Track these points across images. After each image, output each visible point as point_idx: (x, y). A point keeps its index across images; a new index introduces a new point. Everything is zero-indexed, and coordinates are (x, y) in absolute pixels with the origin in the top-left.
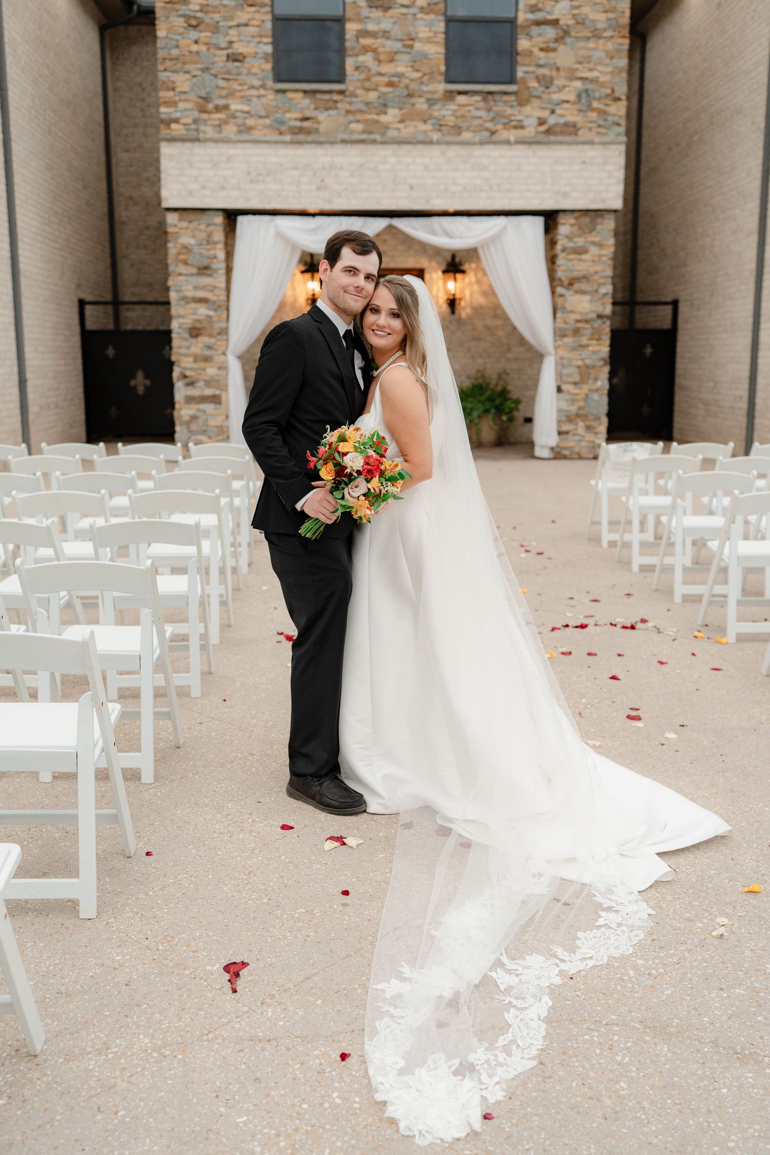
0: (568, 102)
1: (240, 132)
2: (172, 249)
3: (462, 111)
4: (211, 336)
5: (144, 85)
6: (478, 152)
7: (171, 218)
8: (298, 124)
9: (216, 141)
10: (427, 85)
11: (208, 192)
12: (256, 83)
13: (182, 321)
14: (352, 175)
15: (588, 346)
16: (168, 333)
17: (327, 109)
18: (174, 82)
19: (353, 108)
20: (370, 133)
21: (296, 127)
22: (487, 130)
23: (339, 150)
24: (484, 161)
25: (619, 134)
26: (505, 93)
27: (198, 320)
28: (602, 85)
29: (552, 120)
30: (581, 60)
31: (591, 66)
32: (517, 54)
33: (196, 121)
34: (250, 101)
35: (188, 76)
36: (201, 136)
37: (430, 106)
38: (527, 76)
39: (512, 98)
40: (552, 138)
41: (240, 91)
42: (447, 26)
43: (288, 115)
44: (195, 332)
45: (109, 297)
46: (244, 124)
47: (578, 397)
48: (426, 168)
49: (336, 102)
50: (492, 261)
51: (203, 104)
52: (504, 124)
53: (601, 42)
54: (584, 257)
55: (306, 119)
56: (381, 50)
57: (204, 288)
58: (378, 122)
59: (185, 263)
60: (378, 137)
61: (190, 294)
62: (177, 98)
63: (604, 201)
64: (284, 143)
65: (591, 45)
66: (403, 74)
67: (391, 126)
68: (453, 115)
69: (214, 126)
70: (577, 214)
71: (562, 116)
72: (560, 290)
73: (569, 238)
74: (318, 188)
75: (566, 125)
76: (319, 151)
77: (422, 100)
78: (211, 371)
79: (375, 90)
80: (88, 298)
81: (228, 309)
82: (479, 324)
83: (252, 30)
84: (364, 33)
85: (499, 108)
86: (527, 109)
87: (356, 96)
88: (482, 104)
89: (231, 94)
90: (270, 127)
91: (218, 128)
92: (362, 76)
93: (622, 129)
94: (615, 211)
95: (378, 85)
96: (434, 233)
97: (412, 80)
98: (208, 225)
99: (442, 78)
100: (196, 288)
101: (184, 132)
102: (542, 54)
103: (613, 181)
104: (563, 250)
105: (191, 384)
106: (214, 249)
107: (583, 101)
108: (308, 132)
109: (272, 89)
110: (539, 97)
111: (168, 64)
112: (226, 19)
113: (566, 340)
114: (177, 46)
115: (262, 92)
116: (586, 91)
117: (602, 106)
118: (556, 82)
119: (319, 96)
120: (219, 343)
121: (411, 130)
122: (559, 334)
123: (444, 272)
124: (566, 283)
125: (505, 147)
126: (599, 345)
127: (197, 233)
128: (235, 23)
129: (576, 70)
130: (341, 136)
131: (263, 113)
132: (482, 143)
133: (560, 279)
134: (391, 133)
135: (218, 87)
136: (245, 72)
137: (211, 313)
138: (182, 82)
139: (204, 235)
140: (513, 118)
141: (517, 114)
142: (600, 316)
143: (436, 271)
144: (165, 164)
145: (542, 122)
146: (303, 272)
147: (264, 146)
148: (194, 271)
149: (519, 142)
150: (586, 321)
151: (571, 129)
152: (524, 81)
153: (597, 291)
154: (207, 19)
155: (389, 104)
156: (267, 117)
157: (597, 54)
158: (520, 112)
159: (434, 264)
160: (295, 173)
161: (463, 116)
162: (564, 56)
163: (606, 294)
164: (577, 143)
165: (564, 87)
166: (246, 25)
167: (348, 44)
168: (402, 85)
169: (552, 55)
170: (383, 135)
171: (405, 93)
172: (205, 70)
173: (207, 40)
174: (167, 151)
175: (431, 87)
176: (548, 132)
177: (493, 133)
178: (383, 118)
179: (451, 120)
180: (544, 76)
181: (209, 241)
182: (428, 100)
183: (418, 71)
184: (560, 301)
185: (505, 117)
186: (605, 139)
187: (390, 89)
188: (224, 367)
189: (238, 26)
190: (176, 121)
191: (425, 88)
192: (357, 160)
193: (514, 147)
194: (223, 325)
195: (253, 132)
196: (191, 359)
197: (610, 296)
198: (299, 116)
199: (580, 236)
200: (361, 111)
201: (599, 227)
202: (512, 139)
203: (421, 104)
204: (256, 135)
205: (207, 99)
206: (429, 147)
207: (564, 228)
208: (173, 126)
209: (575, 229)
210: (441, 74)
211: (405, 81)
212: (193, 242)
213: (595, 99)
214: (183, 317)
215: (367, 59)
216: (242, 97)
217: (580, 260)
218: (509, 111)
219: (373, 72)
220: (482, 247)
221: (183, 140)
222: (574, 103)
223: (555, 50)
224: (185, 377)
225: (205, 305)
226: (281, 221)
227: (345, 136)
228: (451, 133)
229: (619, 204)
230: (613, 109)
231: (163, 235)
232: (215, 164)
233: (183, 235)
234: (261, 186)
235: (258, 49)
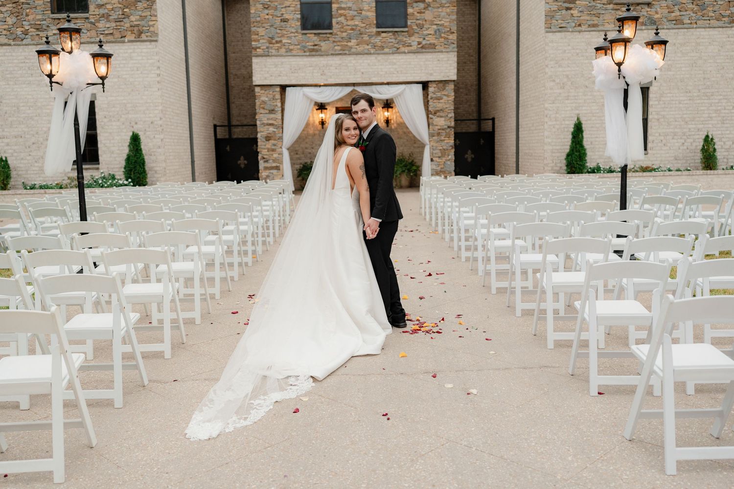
0: (431, 34)
1: (287, 52)
2: (258, 102)
3: (384, 40)
4: (275, 140)
5: (242, 22)
6: (391, 57)
7: (257, 89)
8: (312, 47)
9: (276, 56)
10: (368, 29)
11: (273, 78)
12: (293, 31)
13: (262, 134)
14: (336, 68)
15: (444, 140)
16: (257, 139)
17: (325, 41)
18: (258, 32)
19: (336, 40)
20: (344, 50)
21: (311, 49)
22: (395, 47)
23: (330, 58)
24: (394, 61)
25: (453, 48)
26: (403, 32)
27: (269, 133)
28: (446, 27)
29: (424, 42)
30: (436, 16)
31: (440, 19)
32: (407, 15)
33: (268, 48)
34: (291, 38)
35: (264, 29)
36: (270, 54)
37: (370, 38)
38: (412, 24)
39: (406, 34)
40: (424, 50)
41: (286, 34)
42: (376, 4)
43: (307, 44)
44: (268, 138)
45: (227, 124)
46: (288, 48)
47: (441, 163)
48: (369, 65)
49: (329, 37)
50: (399, 104)
51: (271, 40)
52: (403, 45)
53: (444, 8)
54: (441, 101)
55: (316, 45)
56: (347, 15)
57: (271, 119)
58: (347, 45)
59: (263, 108)
60: (347, 52)
61: (265, 122)
62: (259, 38)
63: (448, 77)
64: (306, 56)
65: (440, 10)
66: (358, 25)
67: (353, 47)
68: (380, 42)
69: (276, 49)
70: (437, 83)
71: (428, 40)
72: (430, 116)
73: (434, 93)
74: (322, 75)
75: (430, 44)
76: (321, 59)
77: (366, 36)
78: (275, 155)
79: (346, 32)
80: (218, 124)
81: (282, 128)
82: (400, 131)
83: (291, 9)
84: (340, 8)
85: (400, 38)
86: (413, 38)
87: (337, 35)
88: (393, 37)
89: (283, 36)
90: (300, 49)
91: (277, 50)
92: (340, 26)
93: (455, 45)
94: (454, 81)
95: (347, 30)
96: (373, 93)
97: (362, 27)
98: (273, 92)
99: (375, 26)
100: (268, 119)
101: (263, 52)
102: (418, 15)
103: (452, 68)
104: (431, 98)
105: (266, 161)
106: (276, 102)
107: (437, 34)
108: (317, 51)
109: (300, 33)
110: (418, 33)
111: (255, 24)
112: (280, 4)
113: (434, 138)
114: (259, 17)
115: (296, 34)
116: (439, 29)
117: (446, 36)
118: (425, 26)
119: (321, 35)
120: (278, 143)
121: (362, 48)
122: (431, 135)
123: (383, 108)
124: (433, 113)
125: (404, 54)
126: (449, 140)
127: (269, 96)
128: (284, 6)
129: (434, 21)
130: (331, 52)
131: (297, 43)
132: (393, 53)
133: (430, 111)
134: (353, 50)
135: (277, 33)
136: (289, 26)
137: (275, 130)
138: (262, 31)
139: (272, 96)
140: (407, 42)
141: (408, 40)
142: (449, 127)
143: (379, 107)
144: (254, 66)
145: (419, 43)
146: (317, 110)
147: (298, 57)
148: (267, 112)
149: (409, 52)
150: (443, 129)
151: (433, 46)
152: (411, 26)
153: (447, 116)
154: (272, 5)
155: (352, 38)
156: (298, 45)
157: (443, 14)
158: (410, 39)
159: (378, 104)
160: (311, 68)
161: (384, 42)
162: (428, 15)
163: (451, 117)
164: (435, 52)
165: (429, 28)
166: (289, 7)
167: (333, 13)
168: (357, 30)
169: (422, 15)
170: (349, 51)
171: (359, 33)
172: (272, 26)
173: (272, 14)
174: (255, 60)
175: (370, 30)
176: (422, 47)
177: (398, 49)
178: (349, 44)
179: (379, 44)
180: (420, 24)
181: (274, 99)
182: (369, 35)
183: (364, 23)
184: (431, 121)
185: (403, 42)
186: (448, 50)
187: (352, 32)
188: (281, 154)
189: (285, 7)
190: (259, 48)
191: (368, 31)
192: (339, 62)
193: (408, 55)
194: (281, 135)
195: (292, 51)
196: (266, 150)
197: (453, 118)
198: (313, 44)
199: (439, 92)
200: (339, 41)
201: (447, 88)
202: (406, 51)
203: (366, 38)
204: (294, 53)
205: (272, 38)
206: (369, 56)
207: (431, 89)
208: (258, 50)
209: (436, 89)
210: (374, 24)
211: (359, 28)
212: (267, 99)
213: (443, 33)
214: (263, 132)
215: (342, 19)
216: (287, 37)
217: (439, 102)
218: (405, 39)
219: (344, 24)
220: (395, 98)
221: (262, 56)
222: (433, 35)
223: (424, 13)
224: (264, 158)
225: (272, 127)
226: (306, 89)
227: (333, 52)
228: (379, 49)
229: (455, 78)
230: (451, 37)
231: (254, 97)
232: (276, 66)
233: (262, 96)
234: (296, 75)
235: (294, 16)
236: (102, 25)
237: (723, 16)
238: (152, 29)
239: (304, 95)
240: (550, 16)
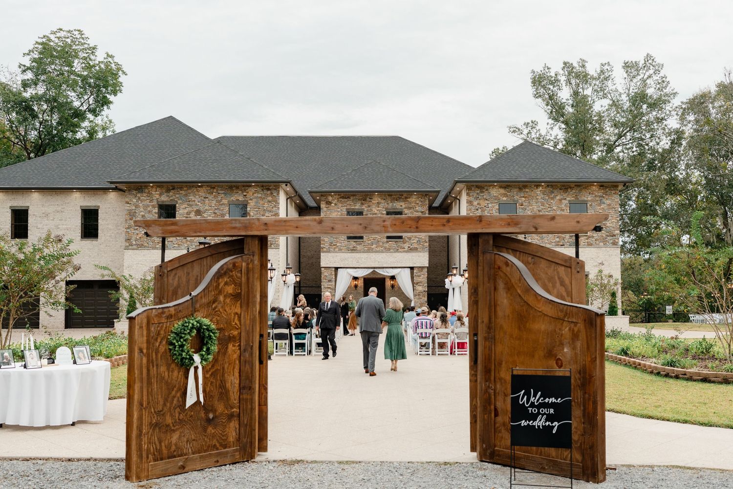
0: (415, 243)
1: (339, 250)
2: (322, 276)
3: (390, 245)
6: (394, 254)
7: (322, 269)
8: (353, 248)
9: (333, 252)
11: (331, 264)
12: (343, 239)
14: (365, 259)
16: (321, 295)
17: (359, 245)
18: (324, 239)
19: (365, 245)
20: (369, 250)
22: (396, 249)
23: (362, 254)
24: (396, 256)
25: (427, 250)
26: (400, 241)
28: (423, 239)
29: (411, 247)
33: (329, 248)
34: (341, 243)
35: (327, 238)
36: (330, 251)
37: (383, 244)
38: (405, 237)
39: (402, 242)
40: (411, 251)
41: (339, 241)
43: (350, 246)
46: (340, 248)
48: (382, 258)
49: (361, 244)
50: (398, 279)
52: (400, 248)
54: (420, 277)
57: (330, 285)
58: (371, 248)
59: (325, 279)
61: (326, 286)
62: (325, 243)
63: (424, 265)
64: (349, 252)
66: (377, 237)
67: (374, 248)
70: (418, 268)
71: (414, 246)
72: (414, 285)
73: (416, 273)
74: (357, 262)
75: (415, 248)
76: (357, 254)
79: (370, 241)
82: (400, 292)
85: (399, 244)
86: (405, 244)
87: (366, 242)
88: (395, 244)
89: (337, 242)
90: (346, 249)
91: (334, 249)
92: (367, 238)
94: (427, 267)
96: (384, 272)
97: (379, 239)
98: (331, 271)
99: (385, 238)
100: (328, 285)
101: (326, 250)
103: (426, 260)
104: (415, 276)
106: (332, 276)
107: (418, 243)
108: (355, 250)
109: (346, 241)
110: (408, 242)
113: (416, 297)
115: (344, 241)
116: (419, 240)
117: (423, 244)
118: (412, 239)
119: (357, 242)
121: (378, 249)
122: (415, 295)
123: (390, 279)
124: (416, 284)
125: (401, 253)
126: (424, 298)
127: (328, 273)
129: (416, 236)
130: (362, 251)
132: (395, 252)
133: (415, 282)
134: (374, 250)
135: (334, 241)
136: (340, 237)
140: (402, 246)
142: (424, 291)
144: (322, 257)
145: (409, 247)
146: (353, 279)
147: (345, 253)
148: (327, 281)
149: (404, 252)
150: (421, 292)
153: (423, 285)
155: (373, 244)
156: (345, 247)
160: (352, 259)
163: (426, 286)
164: (417, 252)
165: (414, 239)
170: (372, 250)
171: (377, 241)
172: (331, 237)
174: (322, 254)
176: (410, 249)
177: (398, 250)
179: (388, 247)
180: (409, 237)
181: (331, 274)
183: (380, 236)
184: (415, 288)
185: (400, 246)
186: (424, 251)
187: (374, 241)
190: (325, 248)
191: (382, 240)
192: (366, 256)
198: (353, 246)
199: (419, 273)
200: (367, 245)
201: (423, 271)
202: (402, 251)
203: (381, 244)
204: (343, 251)
205: (332, 243)
206: (383, 253)
207: (415, 271)
209: (418, 271)
211: (377, 239)
212: (327, 275)
213: (421, 242)
219: (370, 237)
220: (396, 275)
221: (326, 252)
226: (348, 269)
228: (388, 250)
229: (428, 265)
230: (425, 244)
231: (320, 273)
232: (333, 257)
233: (325, 273)
234: (343, 262)
237: (552, 243)
238: (277, 243)
239: (347, 273)
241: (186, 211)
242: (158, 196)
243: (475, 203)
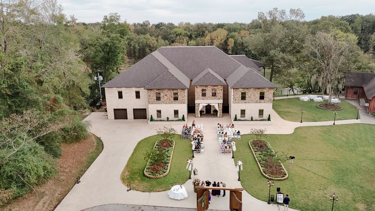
0: (219, 97)
11: (198, 103)
15: (221, 111)
17: (205, 98)
23: (206, 100)
24: (214, 101)
25: (222, 99)
31: (221, 95)
32: (216, 95)
33: (197, 99)
41: (200, 97)
42: (212, 93)
43: (203, 98)
44: (197, 110)
47: (220, 114)
48: (211, 101)
52: (215, 98)
57: (197, 108)
67: (209, 99)
70: (220, 103)
72: (219, 107)
74: (204, 102)
76: (204, 100)
77: (211, 97)
78: (198, 112)
81: (199, 109)
90: (201, 99)
91: (199, 99)
92: (207, 96)
103: (222, 101)
110: (217, 97)
114: (196, 95)
122: (219, 110)
138: (196, 97)
139: (197, 105)
142: (221, 109)
151: (219, 99)
153: (221, 107)
161: (213, 98)
162: (219, 95)
167: (206, 94)
171: (209, 97)
173: (198, 94)
174: (195, 100)
193: (216, 100)
199: (220, 105)
200: (207, 98)
205: (198, 97)
213: (221, 97)
229: (222, 103)
232: (198, 101)
234: (201, 102)
235: (201, 94)
236: (179, 102)
238: (185, 102)
239: (202, 105)
240: (233, 101)
241: (163, 95)
242: (156, 91)
243: (235, 92)
